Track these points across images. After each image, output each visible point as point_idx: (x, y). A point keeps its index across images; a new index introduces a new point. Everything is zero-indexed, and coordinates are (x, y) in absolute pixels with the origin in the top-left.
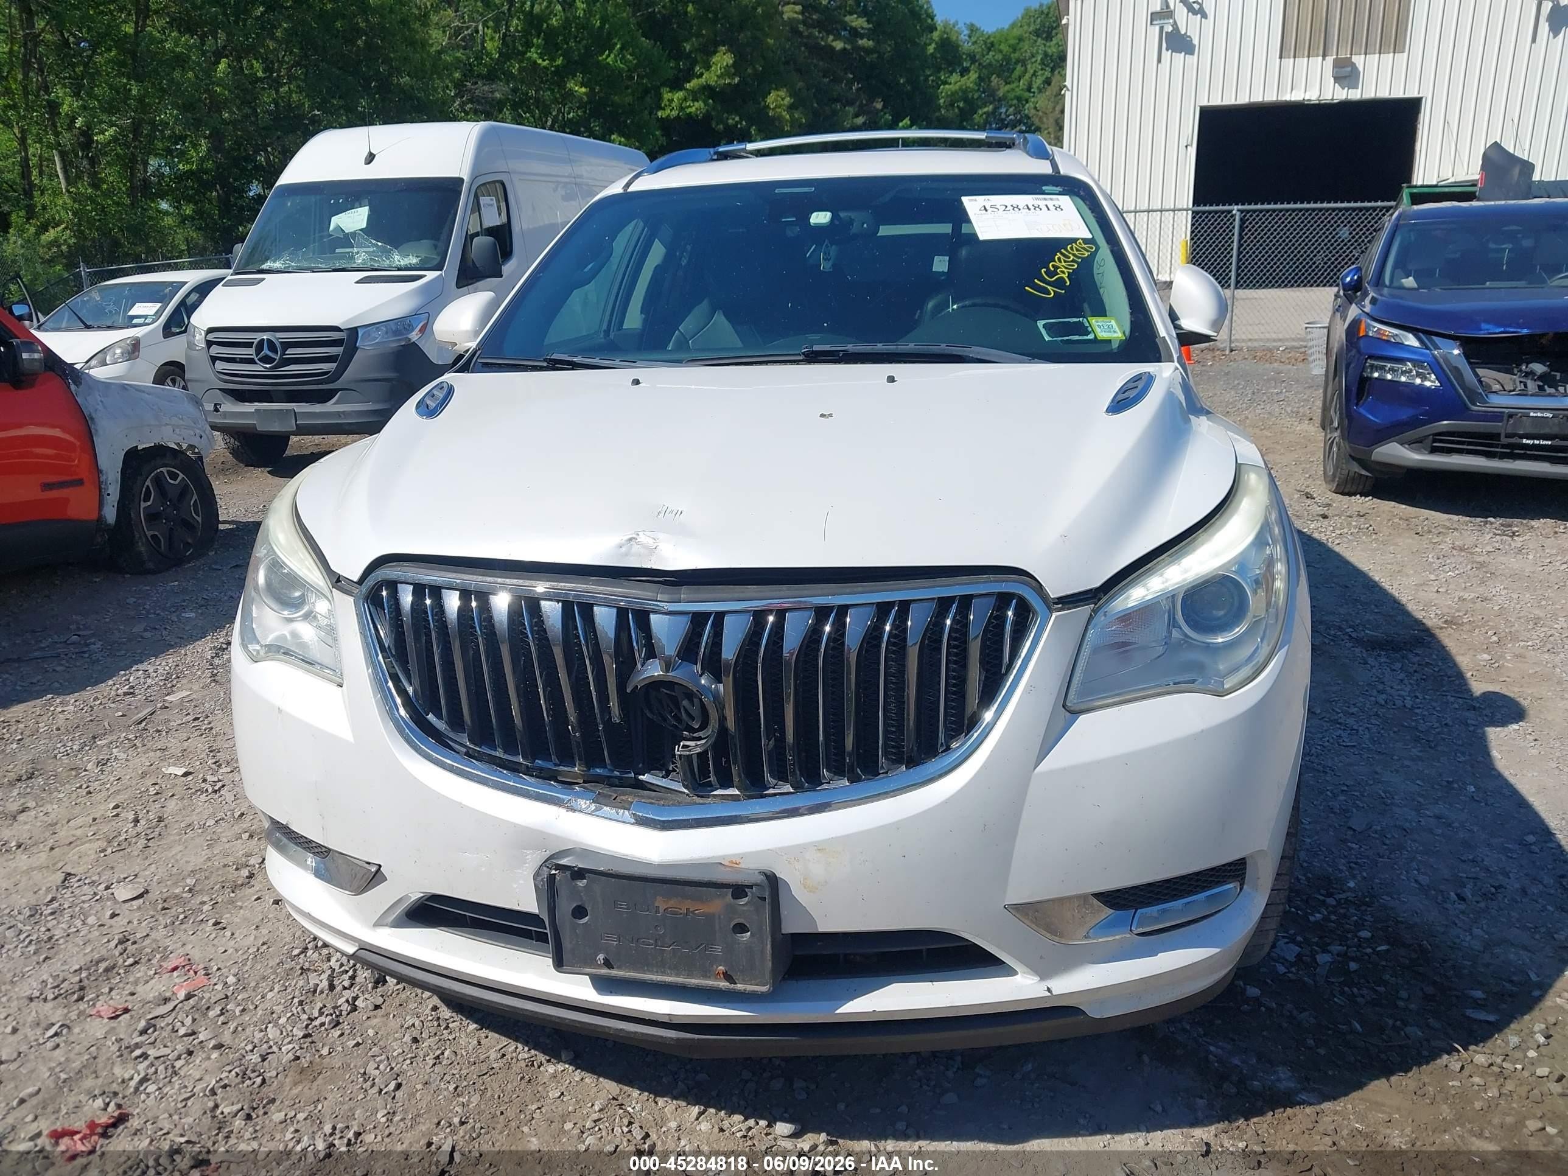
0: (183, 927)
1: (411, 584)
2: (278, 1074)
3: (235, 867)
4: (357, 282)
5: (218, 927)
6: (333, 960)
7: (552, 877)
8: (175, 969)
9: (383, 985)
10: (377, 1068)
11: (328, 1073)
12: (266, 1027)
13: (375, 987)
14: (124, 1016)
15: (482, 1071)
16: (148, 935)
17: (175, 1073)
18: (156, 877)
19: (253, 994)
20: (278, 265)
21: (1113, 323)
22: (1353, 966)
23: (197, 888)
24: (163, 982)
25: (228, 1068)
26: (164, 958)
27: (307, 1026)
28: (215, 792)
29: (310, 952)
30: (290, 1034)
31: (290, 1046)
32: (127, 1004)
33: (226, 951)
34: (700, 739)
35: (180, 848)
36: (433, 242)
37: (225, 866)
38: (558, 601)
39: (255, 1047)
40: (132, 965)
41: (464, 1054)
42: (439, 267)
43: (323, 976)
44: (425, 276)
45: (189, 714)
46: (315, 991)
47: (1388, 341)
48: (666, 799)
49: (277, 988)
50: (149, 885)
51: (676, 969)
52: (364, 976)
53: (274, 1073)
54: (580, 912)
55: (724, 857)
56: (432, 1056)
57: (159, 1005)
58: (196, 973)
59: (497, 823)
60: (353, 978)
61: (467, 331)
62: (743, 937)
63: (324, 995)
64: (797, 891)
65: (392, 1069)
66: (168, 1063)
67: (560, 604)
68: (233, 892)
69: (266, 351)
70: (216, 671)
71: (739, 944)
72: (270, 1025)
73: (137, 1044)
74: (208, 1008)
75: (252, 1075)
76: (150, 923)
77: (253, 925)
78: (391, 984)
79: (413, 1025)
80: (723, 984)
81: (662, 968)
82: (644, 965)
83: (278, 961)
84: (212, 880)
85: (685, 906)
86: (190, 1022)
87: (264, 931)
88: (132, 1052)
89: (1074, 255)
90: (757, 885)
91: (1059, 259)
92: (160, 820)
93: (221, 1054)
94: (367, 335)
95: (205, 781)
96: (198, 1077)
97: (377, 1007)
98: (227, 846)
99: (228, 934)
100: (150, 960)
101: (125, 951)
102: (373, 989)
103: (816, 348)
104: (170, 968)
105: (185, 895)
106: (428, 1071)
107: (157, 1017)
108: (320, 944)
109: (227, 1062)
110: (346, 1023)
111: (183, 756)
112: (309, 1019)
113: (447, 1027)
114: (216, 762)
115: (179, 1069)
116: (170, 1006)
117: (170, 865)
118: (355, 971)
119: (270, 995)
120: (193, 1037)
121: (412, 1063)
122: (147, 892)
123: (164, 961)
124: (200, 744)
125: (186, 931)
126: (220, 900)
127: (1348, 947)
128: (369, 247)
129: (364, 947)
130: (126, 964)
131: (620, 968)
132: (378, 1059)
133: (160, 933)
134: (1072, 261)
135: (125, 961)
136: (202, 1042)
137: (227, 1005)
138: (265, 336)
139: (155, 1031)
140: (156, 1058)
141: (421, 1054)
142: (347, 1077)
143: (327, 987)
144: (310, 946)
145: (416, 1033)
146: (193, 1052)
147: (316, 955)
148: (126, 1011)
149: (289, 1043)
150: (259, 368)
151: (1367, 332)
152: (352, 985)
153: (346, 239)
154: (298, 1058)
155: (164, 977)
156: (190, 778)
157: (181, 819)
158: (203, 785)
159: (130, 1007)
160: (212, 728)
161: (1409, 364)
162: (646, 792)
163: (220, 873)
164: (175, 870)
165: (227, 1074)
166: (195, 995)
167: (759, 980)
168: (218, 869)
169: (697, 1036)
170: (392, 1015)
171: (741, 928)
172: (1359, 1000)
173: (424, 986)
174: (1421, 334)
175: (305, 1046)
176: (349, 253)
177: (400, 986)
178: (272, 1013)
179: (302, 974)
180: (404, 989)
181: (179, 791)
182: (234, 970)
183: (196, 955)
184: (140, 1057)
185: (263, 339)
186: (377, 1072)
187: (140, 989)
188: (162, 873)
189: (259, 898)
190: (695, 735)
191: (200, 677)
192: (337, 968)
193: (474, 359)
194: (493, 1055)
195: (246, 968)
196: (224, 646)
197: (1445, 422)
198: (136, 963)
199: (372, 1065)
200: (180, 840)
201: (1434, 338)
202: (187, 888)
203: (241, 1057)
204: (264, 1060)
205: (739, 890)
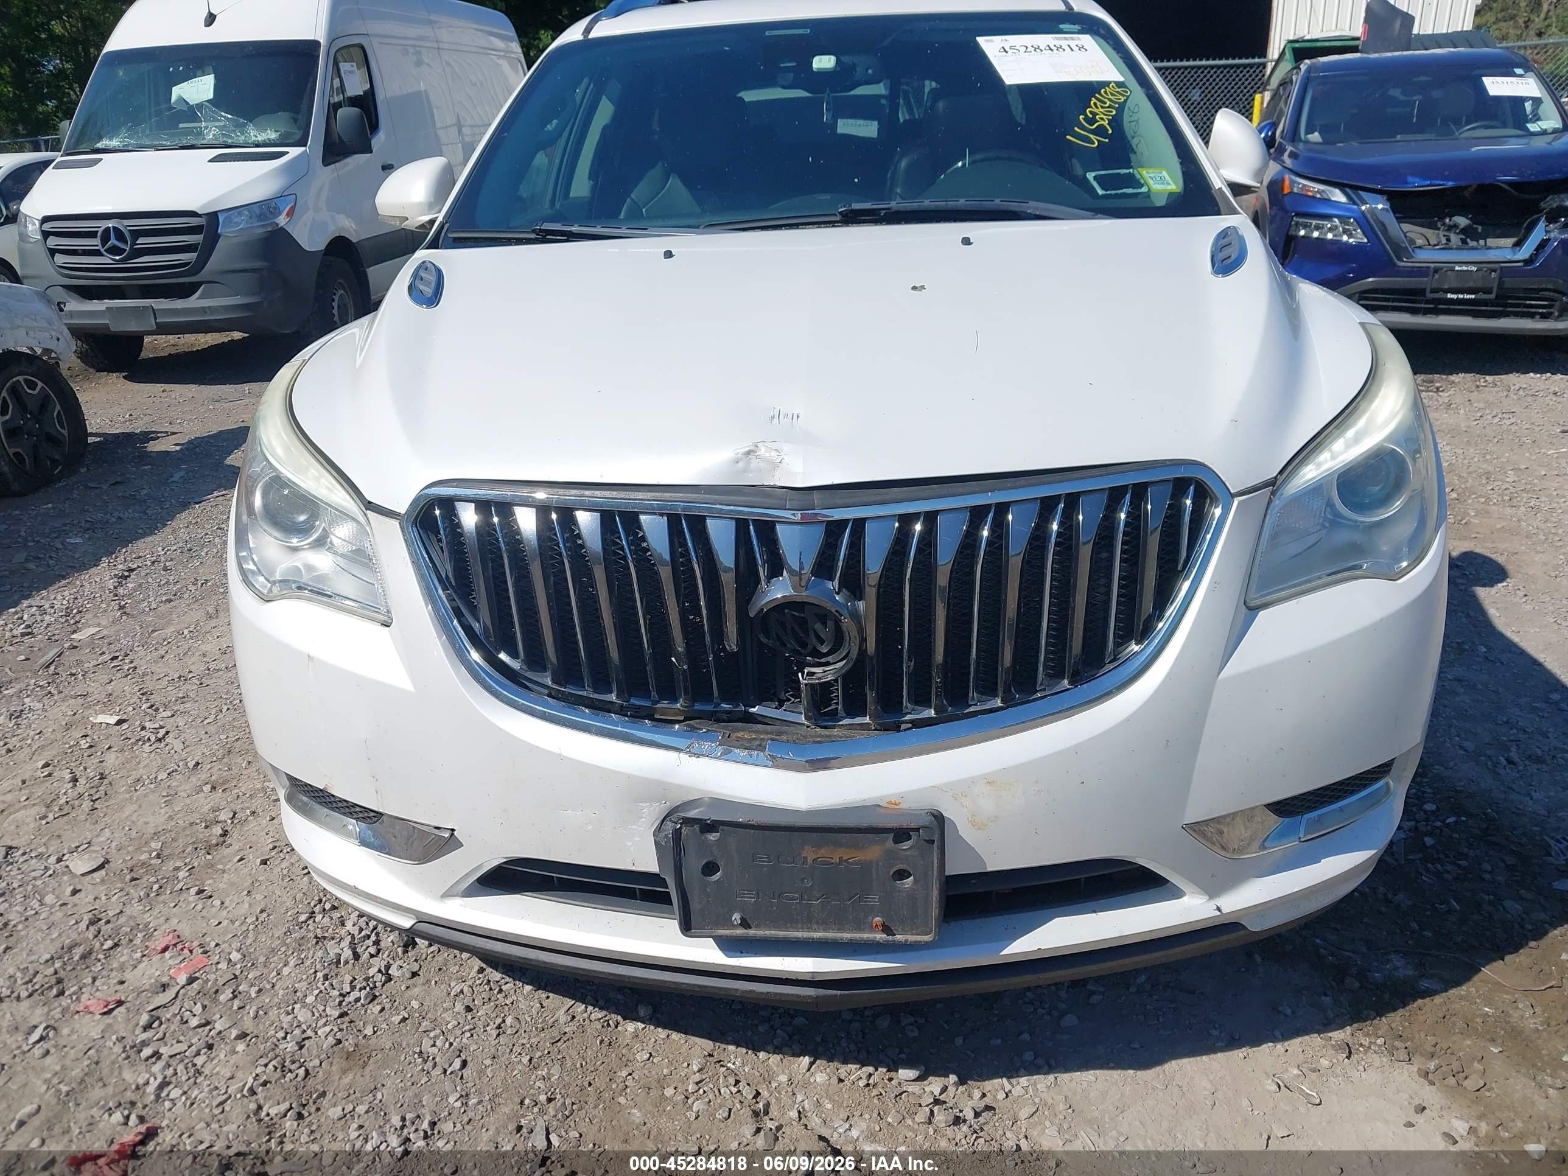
0: (161, 898)
1: (471, 501)
2: (321, 1063)
3: (204, 825)
4: (210, 161)
5: (203, 896)
6: (349, 925)
7: (677, 833)
8: (165, 950)
9: (414, 948)
10: (434, 1045)
11: (379, 1056)
12: (293, 1009)
13: (405, 952)
14: (119, 1009)
15: (554, 1038)
16: (122, 912)
17: (199, 1072)
18: (114, 844)
19: (266, 971)
20: (114, 143)
21: (1164, 173)
22: (1429, 841)
23: (166, 852)
24: (154, 966)
25: (263, 1061)
26: (148, 937)
27: (340, 1004)
28: (160, 740)
29: (319, 917)
30: (324, 1014)
31: (328, 1029)
32: (118, 994)
33: (220, 923)
34: (828, 664)
35: (134, 807)
36: (292, 114)
37: (191, 824)
38: (662, 515)
39: (287, 1033)
40: (112, 948)
41: (529, 1019)
42: (302, 143)
43: (343, 944)
44: (288, 153)
45: (104, 653)
46: (338, 962)
47: (1314, 197)
48: (786, 733)
49: (292, 962)
50: (107, 853)
51: (825, 925)
52: (390, 939)
53: (317, 1062)
54: (710, 868)
55: (881, 798)
56: (492, 1026)
57: (157, 993)
58: (191, 951)
59: (606, 774)
60: (377, 943)
61: (420, 203)
62: (903, 884)
63: (350, 966)
64: (965, 830)
65: (451, 1044)
66: (186, 1061)
67: (665, 518)
68: (209, 854)
69: (113, 241)
70: (123, 603)
71: (899, 891)
72: (297, 1006)
73: (143, 1041)
74: (217, 991)
75: (293, 1067)
76: (120, 897)
77: (243, 890)
78: (423, 947)
79: (462, 991)
80: (880, 936)
81: (808, 922)
82: (790, 922)
83: (284, 930)
84: (181, 842)
85: (836, 855)
86: (201, 1010)
87: (259, 897)
88: (140, 1051)
89: (1110, 100)
90: (922, 827)
91: (1095, 104)
92: (102, 777)
93: (248, 1045)
94: (228, 220)
95: (143, 728)
96: (228, 1075)
97: (414, 974)
98: (188, 801)
99: (217, 903)
100: (131, 941)
101: (99, 932)
102: (404, 953)
103: (856, 206)
104: (159, 948)
105: (153, 862)
106: (493, 1043)
107: (158, 1008)
108: (328, 906)
109: (260, 1054)
110: (384, 996)
111: (109, 702)
112: (341, 995)
113: (501, 991)
114: (152, 706)
115: (202, 1067)
116: (170, 994)
117: (127, 828)
118: (377, 934)
119: (286, 971)
120: (208, 1027)
121: (472, 1035)
122: (107, 861)
123: (148, 940)
124: (127, 687)
125: (165, 903)
126: (196, 864)
127: (1417, 822)
128: (219, 121)
129: (423, 919)
130: (105, 947)
131: (758, 927)
132: (432, 1034)
133: (135, 909)
134: (1108, 107)
135: (102, 945)
136: (220, 1032)
137: (238, 986)
138: (110, 224)
139: (161, 1024)
140: (171, 1057)
141: (480, 1024)
142: (403, 1058)
143: (352, 956)
144: (317, 909)
145: (468, 1001)
146: (213, 1045)
147: (327, 920)
148: (120, 1003)
149: (325, 1025)
150: (106, 260)
151: (1292, 189)
152: (379, 951)
153: (191, 112)
154: (339, 1042)
155: (154, 959)
156: (125, 726)
157: (126, 774)
158: (143, 733)
159: (123, 999)
160: (135, 668)
161: (1336, 220)
162: (759, 726)
163: (188, 832)
164: (134, 834)
165: (263, 1068)
166: (198, 978)
167: (919, 930)
168: (184, 829)
169: (839, 992)
170: (433, 983)
171: (902, 874)
172: (1446, 876)
173: (462, 948)
174: (1348, 190)
175: (344, 1026)
176: (196, 128)
177: (434, 948)
178: (295, 992)
179: (317, 943)
180: (439, 951)
181: (115, 741)
182: (236, 945)
183: (185, 930)
184: (152, 1056)
185: (109, 228)
186: (435, 1050)
187: (128, 976)
188: (119, 837)
189: (241, 859)
190: (823, 660)
191: (106, 611)
192: (356, 933)
193: (443, 234)
194: (563, 1018)
195: (249, 942)
196: (126, 574)
197: (1370, 280)
198: (116, 945)
199: (426, 1044)
200: (131, 798)
201: (1360, 192)
202: (154, 854)
203: (273, 1047)
204: (301, 1048)
205: (901, 834)
